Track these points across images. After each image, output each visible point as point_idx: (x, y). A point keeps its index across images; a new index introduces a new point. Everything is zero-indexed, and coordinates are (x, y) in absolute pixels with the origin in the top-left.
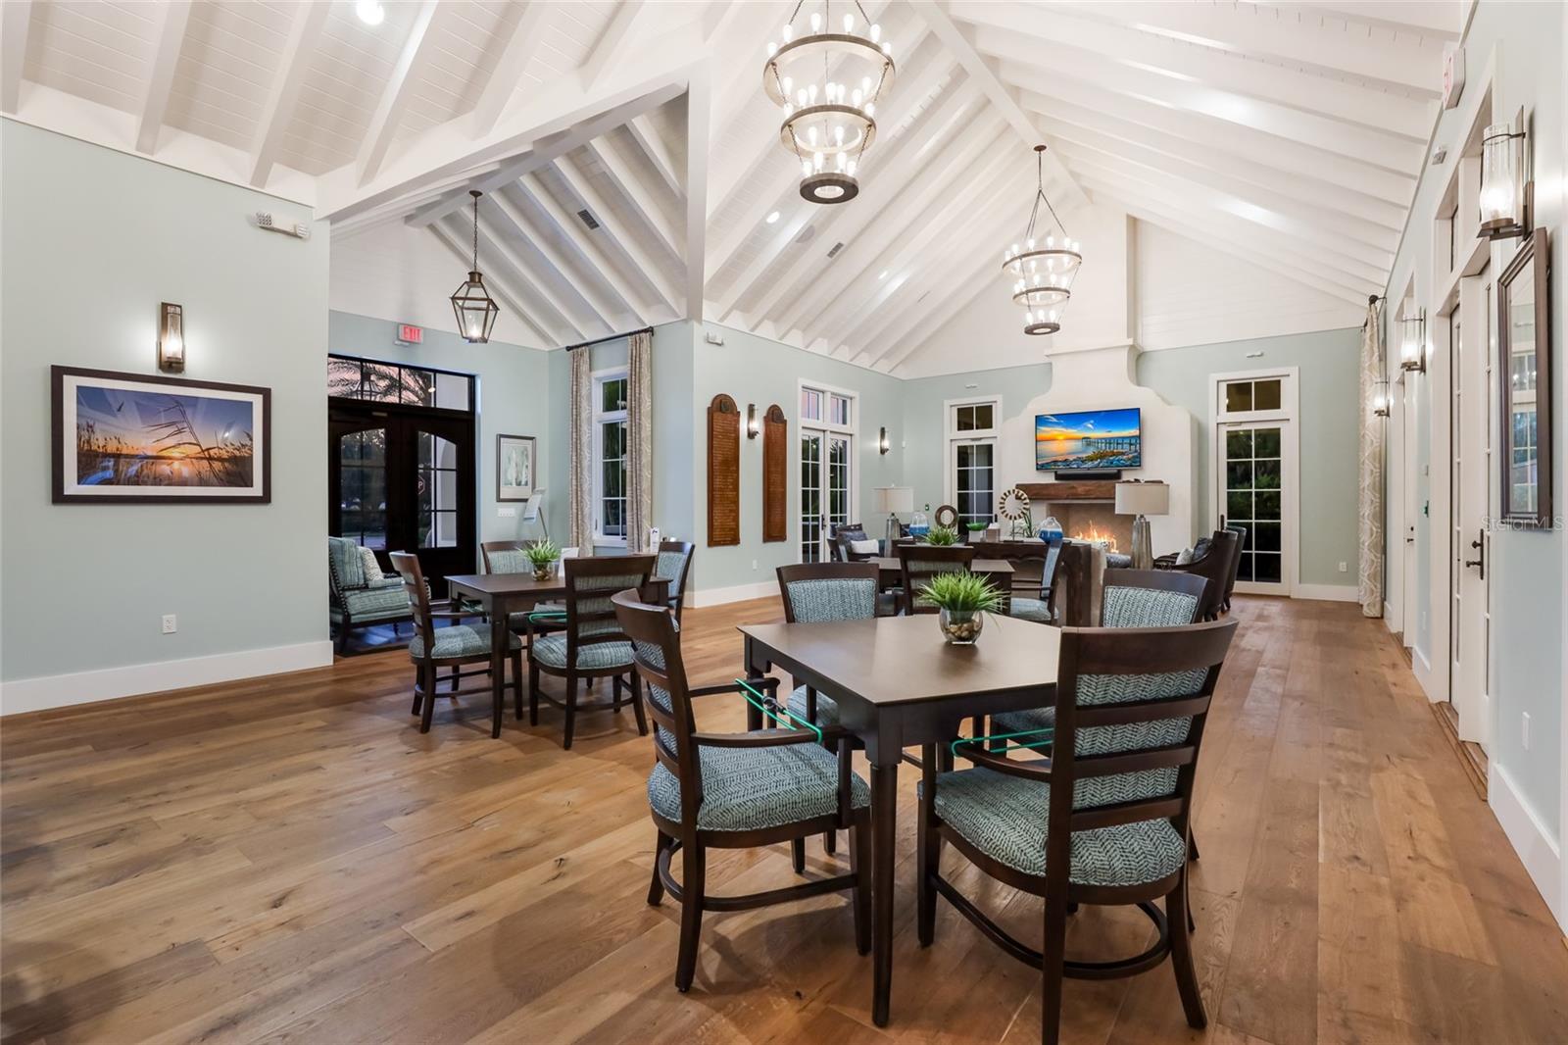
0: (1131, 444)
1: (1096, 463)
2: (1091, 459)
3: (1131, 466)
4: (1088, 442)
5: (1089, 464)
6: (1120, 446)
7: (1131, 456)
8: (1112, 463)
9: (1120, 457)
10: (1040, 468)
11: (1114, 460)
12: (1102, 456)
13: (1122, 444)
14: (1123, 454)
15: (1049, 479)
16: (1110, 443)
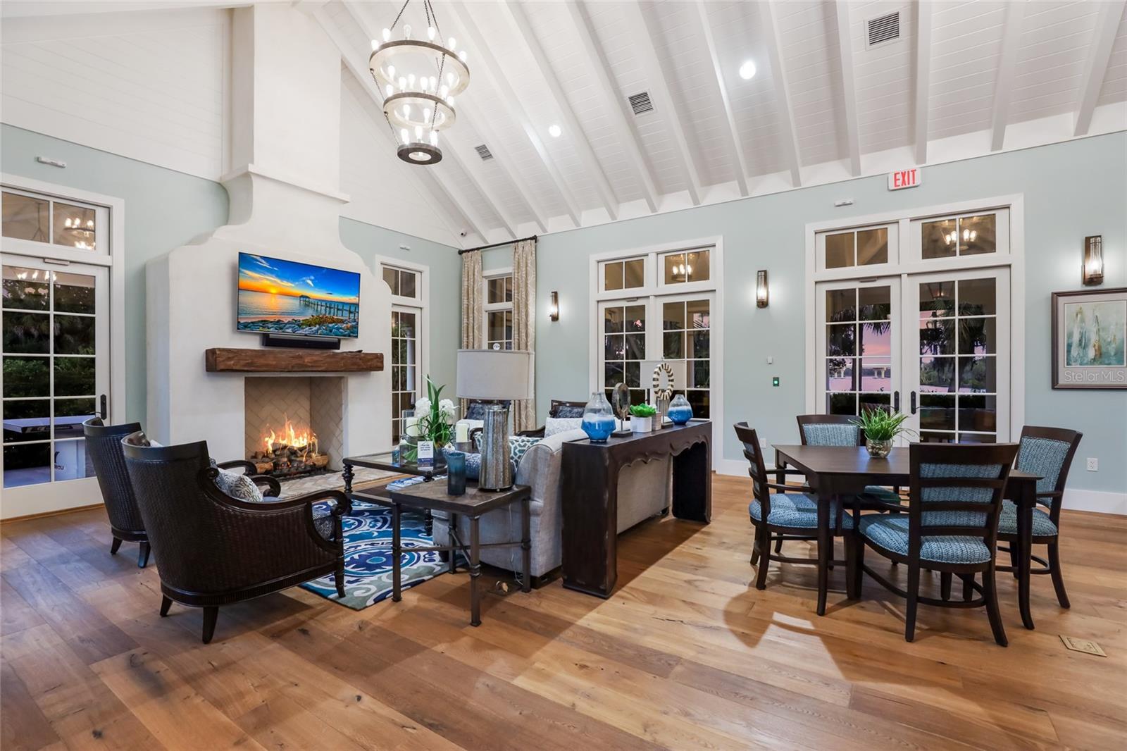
0: (350, 312)
1: (314, 329)
2: (309, 324)
3: (350, 336)
4: (306, 301)
5: (306, 330)
6: (340, 312)
7: (350, 324)
8: (331, 331)
9: (339, 325)
10: (242, 327)
11: (333, 327)
12: (321, 321)
13: (342, 310)
14: (342, 322)
15: (252, 343)
16: (330, 308)
